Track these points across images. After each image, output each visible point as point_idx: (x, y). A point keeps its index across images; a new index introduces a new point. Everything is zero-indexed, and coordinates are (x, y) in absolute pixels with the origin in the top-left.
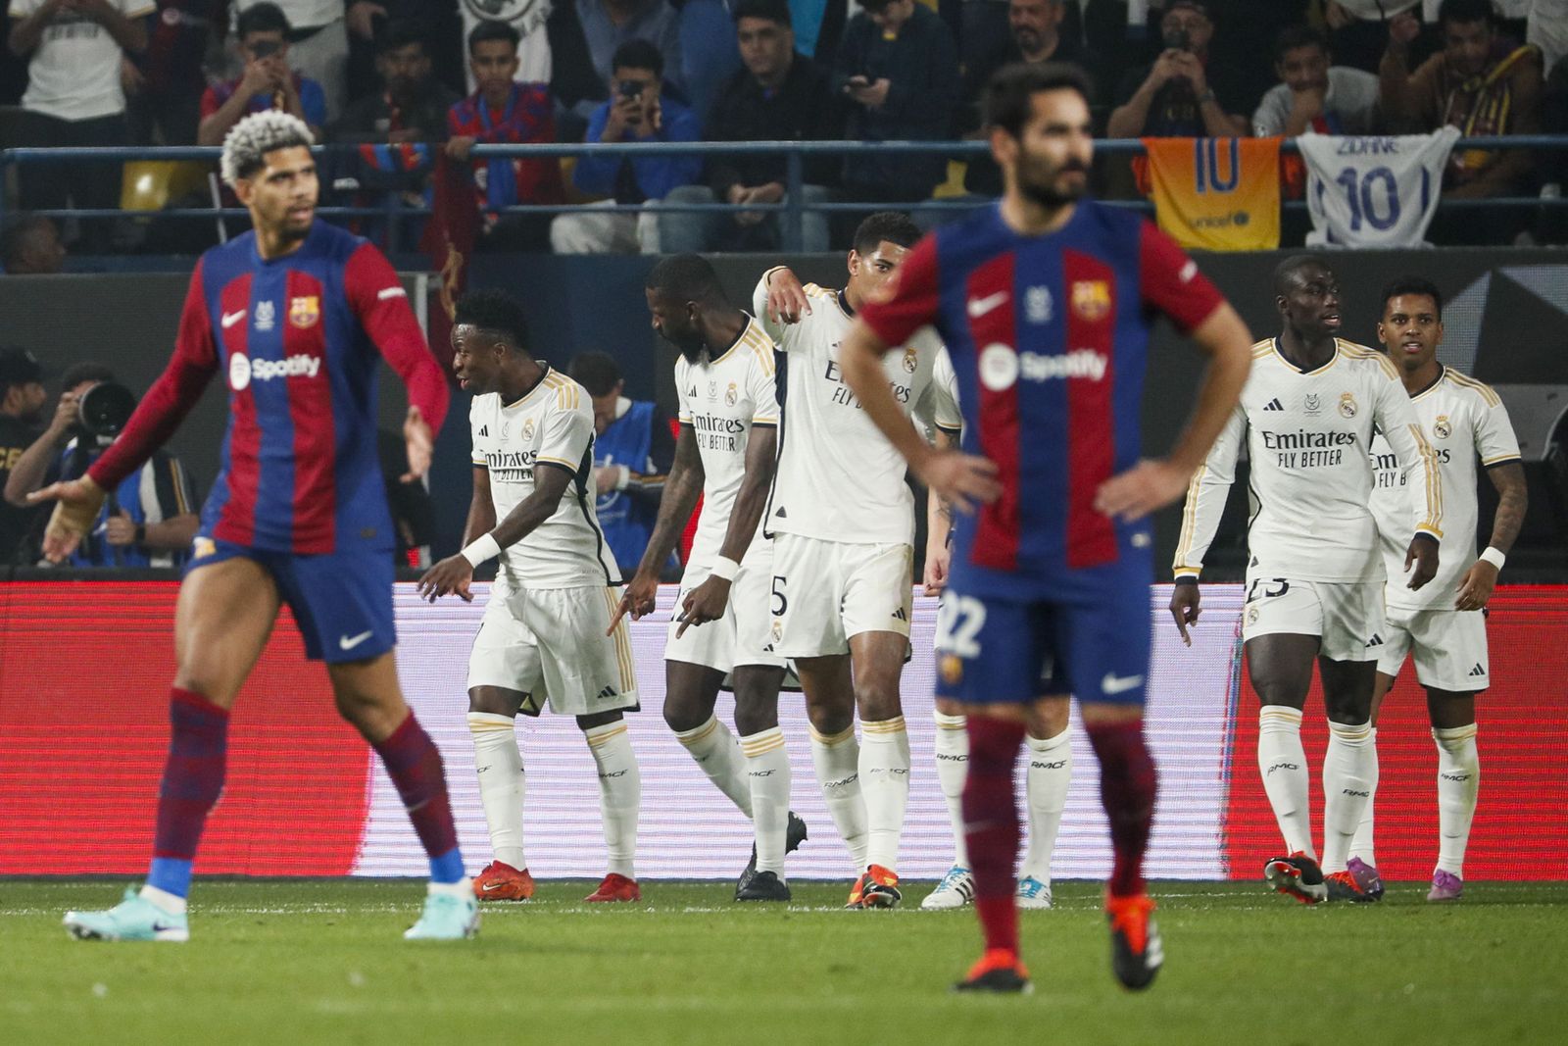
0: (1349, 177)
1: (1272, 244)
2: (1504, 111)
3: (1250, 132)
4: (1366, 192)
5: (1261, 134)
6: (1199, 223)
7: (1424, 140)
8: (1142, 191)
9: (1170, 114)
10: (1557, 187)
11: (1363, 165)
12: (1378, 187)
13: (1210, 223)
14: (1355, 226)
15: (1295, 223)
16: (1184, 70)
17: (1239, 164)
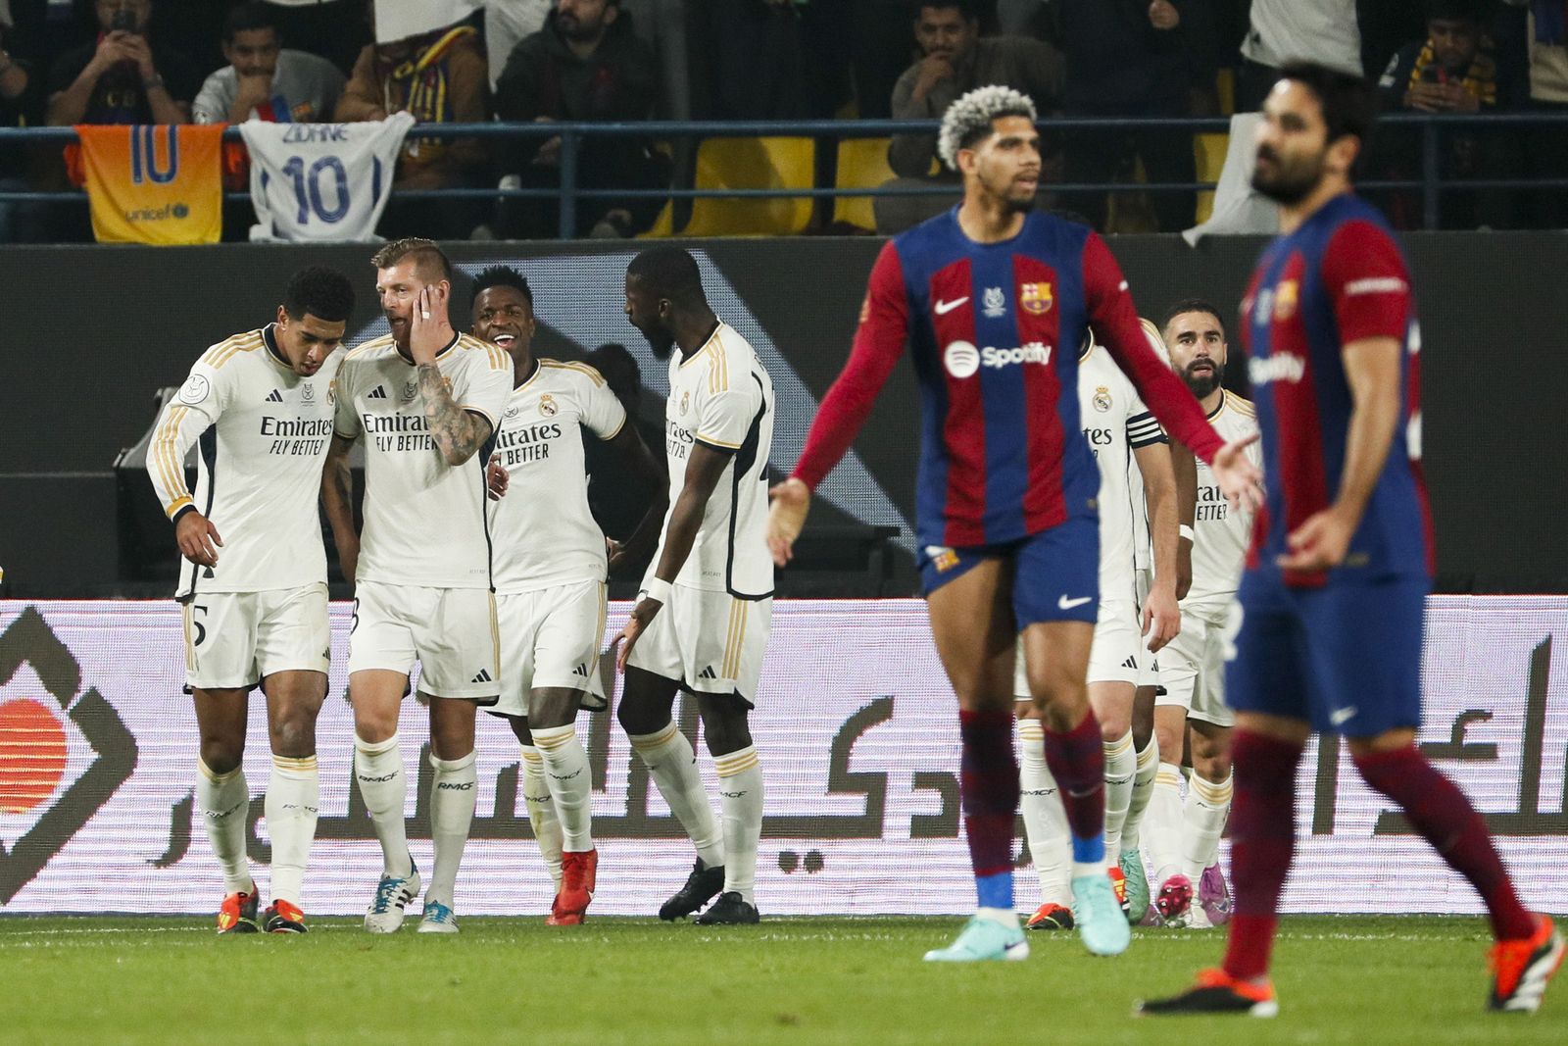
0: (295, 166)
1: (214, 238)
2: (440, 100)
3: (190, 119)
4: (314, 182)
5: (203, 120)
6: (136, 216)
7: (375, 127)
8: (77, 183)
9: (110, 99)
10: (517, 179)
11: (310, 154)
12: (327, 177)
13: (147, 215)
14: (302, 220)
15: (238, 215)
16: (132, 53)
17: (178, 155)
